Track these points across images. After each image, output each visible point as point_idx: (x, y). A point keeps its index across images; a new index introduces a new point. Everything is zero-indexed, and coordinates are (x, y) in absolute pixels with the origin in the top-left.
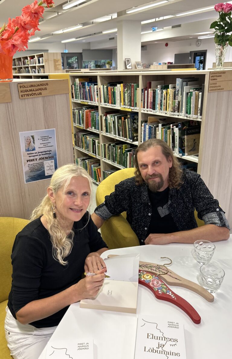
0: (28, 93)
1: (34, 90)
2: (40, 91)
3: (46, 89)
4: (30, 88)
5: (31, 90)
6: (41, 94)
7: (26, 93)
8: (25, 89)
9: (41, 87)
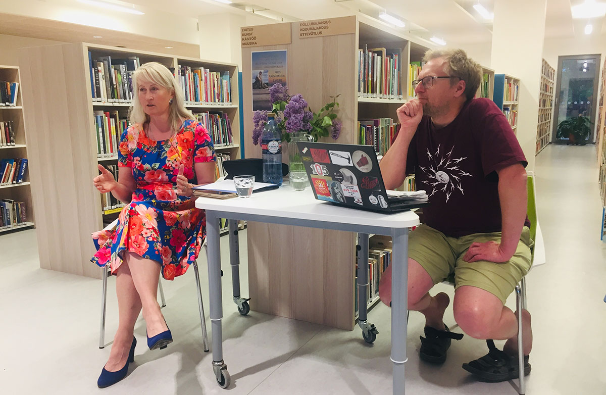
0: (307, 31)
1: (314, 29)
2: (320, 30)
3: (327, 27)
4: (311, 27)
5: (311, 29)
6: (321, 33)
7: (305, 32)
8: (305, 27)
9: (323, 25)
